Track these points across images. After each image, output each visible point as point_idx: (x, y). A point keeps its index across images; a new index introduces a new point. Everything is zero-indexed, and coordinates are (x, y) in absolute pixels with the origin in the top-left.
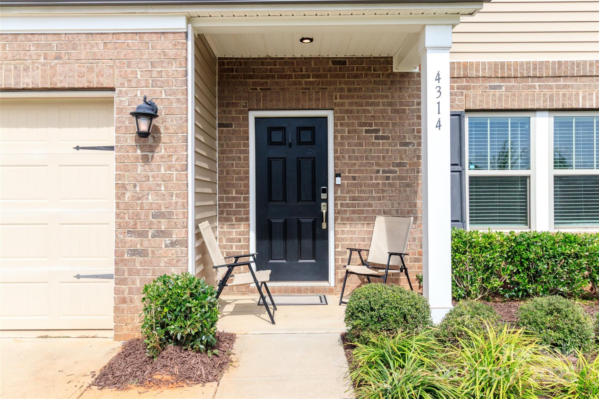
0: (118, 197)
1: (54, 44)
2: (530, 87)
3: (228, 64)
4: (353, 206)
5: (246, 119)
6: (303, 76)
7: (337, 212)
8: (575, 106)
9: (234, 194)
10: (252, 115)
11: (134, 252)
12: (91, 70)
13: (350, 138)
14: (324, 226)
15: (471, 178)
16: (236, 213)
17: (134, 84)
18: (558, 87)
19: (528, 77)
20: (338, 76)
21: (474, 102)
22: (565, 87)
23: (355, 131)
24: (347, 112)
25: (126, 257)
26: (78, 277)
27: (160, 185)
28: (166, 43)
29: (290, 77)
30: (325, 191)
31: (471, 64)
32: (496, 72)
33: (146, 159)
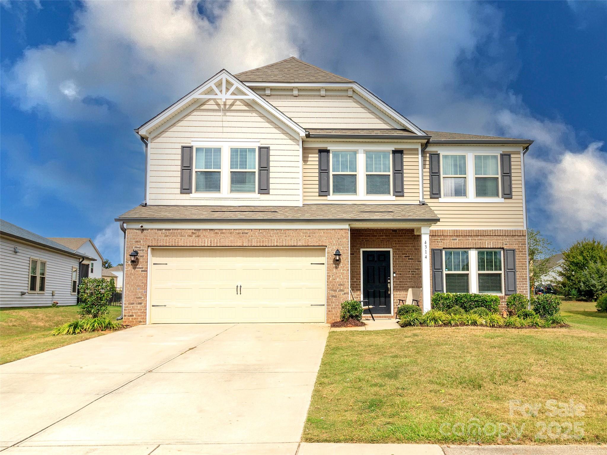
0: (328, 279)
1: (308, 232)
2: (467, 239)
3: (353, 231)
4: (400, 284)
5: (360, 252)
6: (381, 236)
7: (394, 287)
8: (484, 247)
9: (355, 280)
10: (362, 250)
11: (333, 296)
12: (319, 240)
13: (399, 259)
14: (389, 293)
15: (446, 274)
16: (356, 287)
17: (333, 244)
18: (478, 239)
19: (467, 236)
20: (394, 236)
21: (446, 245)
22: (480, 239)
23: (401, 256)
24: (397, 249)
25: (330, 298)
26: (312, 305)
27: (341, 276)
28: (342, 232)
29: (376, 236)
30: (390, 279)
31: (445, 230)
32: (454, 234)
33: (336, 268)
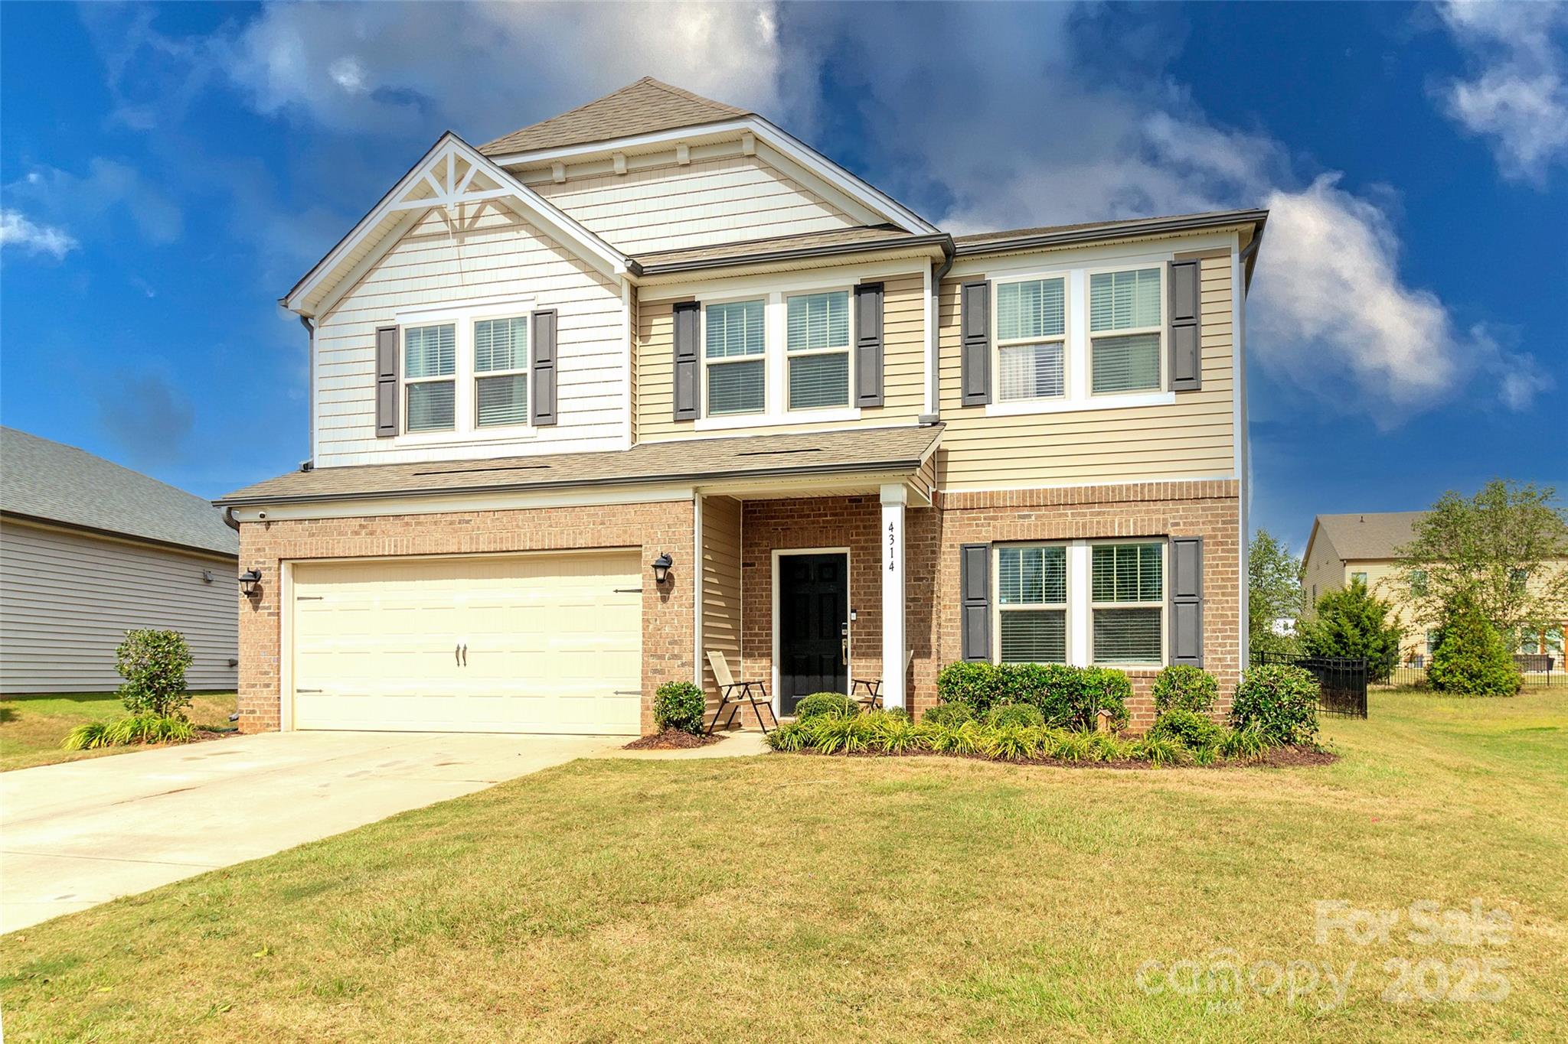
0: (644, 629)
2: (1060, 515)
3: (752, 506)
4: (869, 641)
5: (770, 558)
6: (820, 515)
7: (854, 647)
8: (1110, 535)
9: (757, 631)
10: (776, 555)
11: (655, 671)
12: (625, 532)
13: (865, 574)
14: (845, 663)
15: (1005, 614)
16: (759, 648)
17: (655, 541)
18: (1092, 514)
19: (1060, 505)
20: (853, 514)
21: (1001, 533)
22: (1099, 514)
23: (870, 568)
24: (862, 548)
25: (650, 674)
26: (617, 693)
27: (673, 619)
28: (678, 509)
29: (809, 516)
30: (846, 627)
31: (998, 493)
32: (1024, 500)
33: (664, 599)
